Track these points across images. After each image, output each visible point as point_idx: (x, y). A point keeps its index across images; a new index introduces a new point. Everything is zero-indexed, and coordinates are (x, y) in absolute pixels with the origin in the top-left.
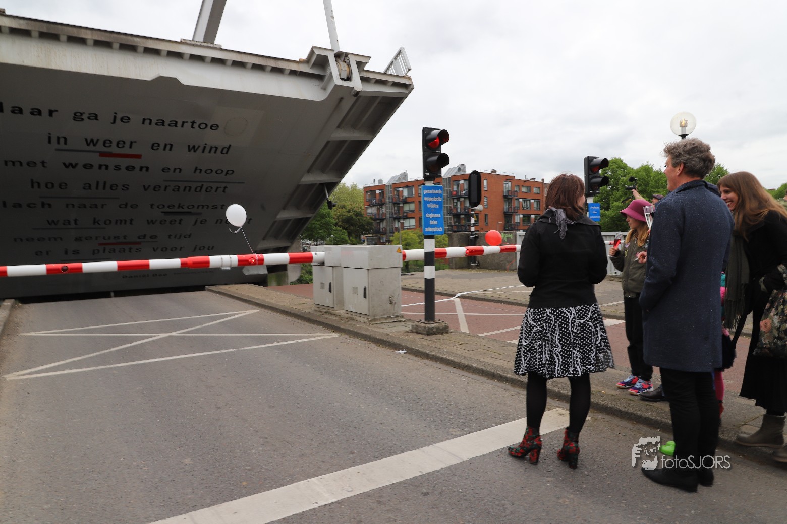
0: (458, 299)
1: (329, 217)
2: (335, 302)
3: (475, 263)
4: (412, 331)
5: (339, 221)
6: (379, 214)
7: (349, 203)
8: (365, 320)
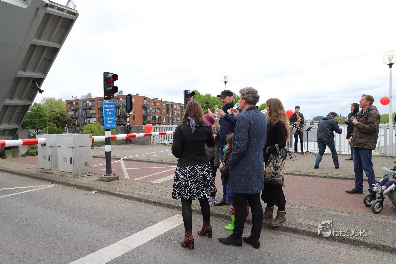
0: (123, 161)
1: (45, 116)
3: (129, 141)
4: (99, 180)
5: (51, 119)
6: (75, 115)
7: (57, 109)
8: (71, 175)
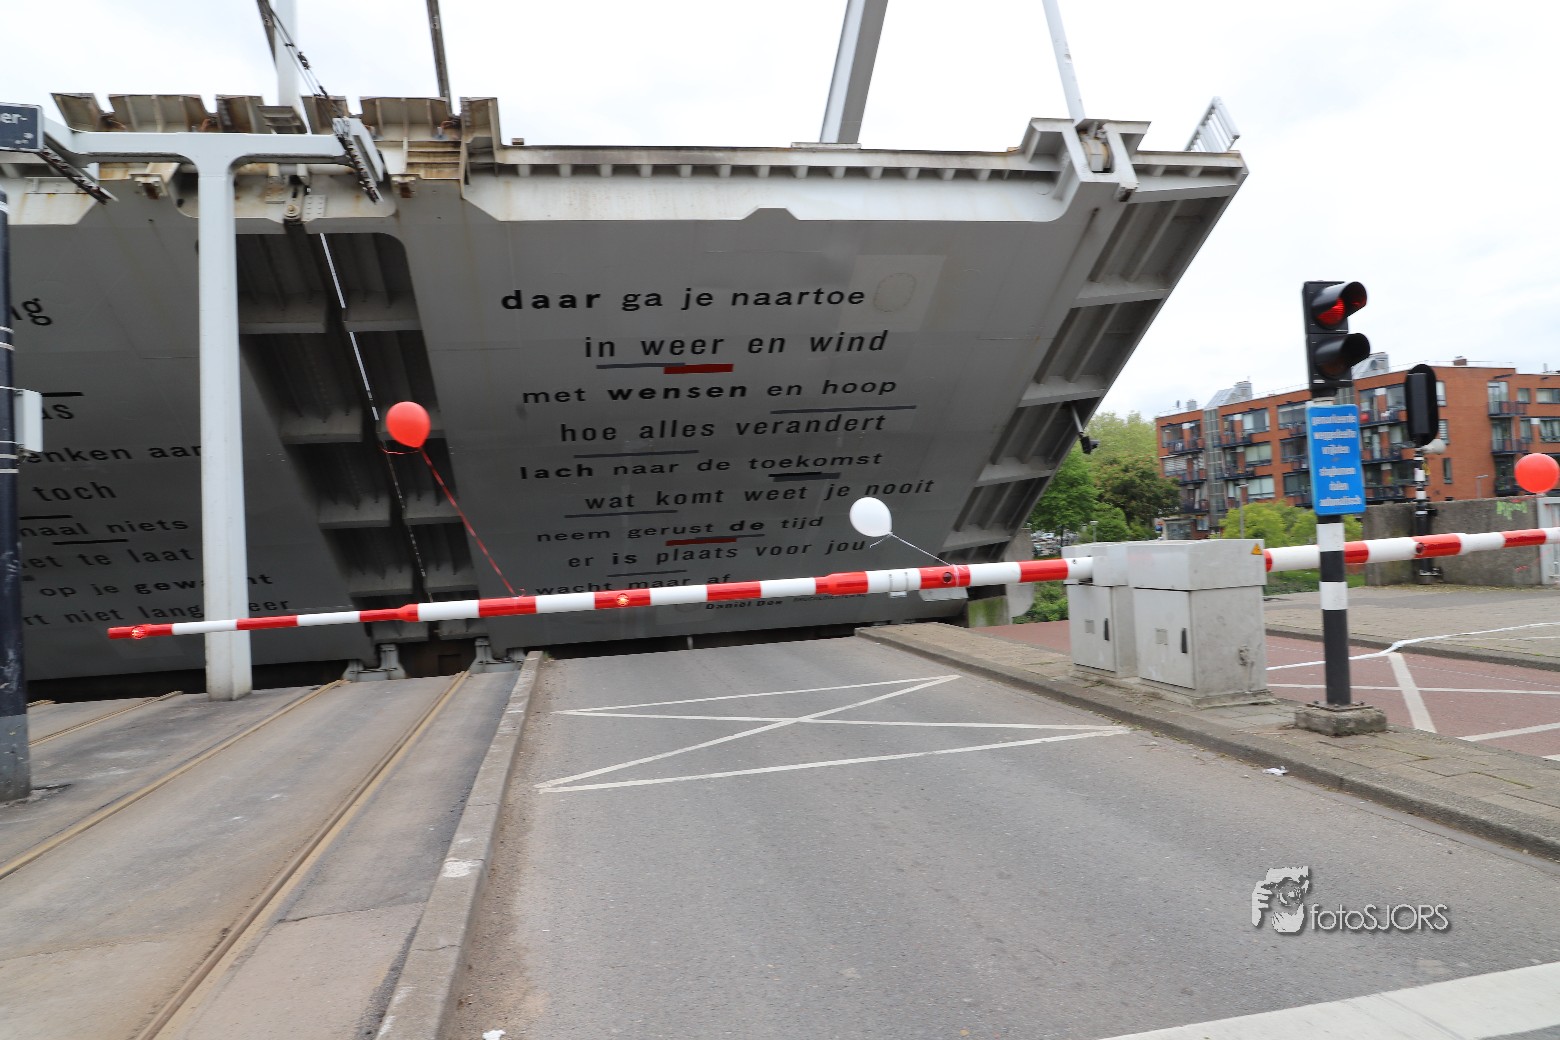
0: (1399, 655)
1: (1085, 483)
2: (1118, 660)
3: (1431, 570)
4: (1296, 726)
5: (1107, 491)
6: (1191, 473)
7: (1126, 453)
8: (1184, 698)
